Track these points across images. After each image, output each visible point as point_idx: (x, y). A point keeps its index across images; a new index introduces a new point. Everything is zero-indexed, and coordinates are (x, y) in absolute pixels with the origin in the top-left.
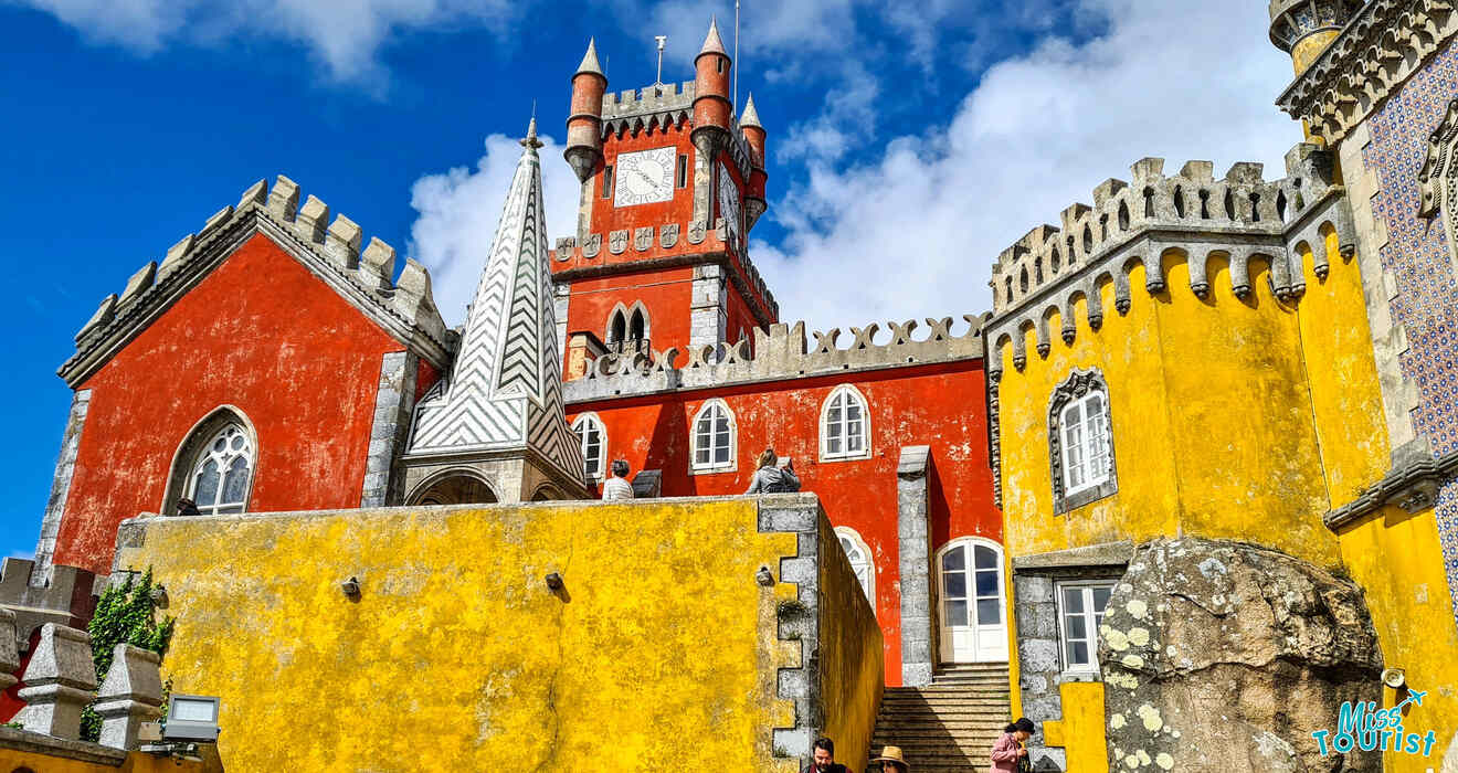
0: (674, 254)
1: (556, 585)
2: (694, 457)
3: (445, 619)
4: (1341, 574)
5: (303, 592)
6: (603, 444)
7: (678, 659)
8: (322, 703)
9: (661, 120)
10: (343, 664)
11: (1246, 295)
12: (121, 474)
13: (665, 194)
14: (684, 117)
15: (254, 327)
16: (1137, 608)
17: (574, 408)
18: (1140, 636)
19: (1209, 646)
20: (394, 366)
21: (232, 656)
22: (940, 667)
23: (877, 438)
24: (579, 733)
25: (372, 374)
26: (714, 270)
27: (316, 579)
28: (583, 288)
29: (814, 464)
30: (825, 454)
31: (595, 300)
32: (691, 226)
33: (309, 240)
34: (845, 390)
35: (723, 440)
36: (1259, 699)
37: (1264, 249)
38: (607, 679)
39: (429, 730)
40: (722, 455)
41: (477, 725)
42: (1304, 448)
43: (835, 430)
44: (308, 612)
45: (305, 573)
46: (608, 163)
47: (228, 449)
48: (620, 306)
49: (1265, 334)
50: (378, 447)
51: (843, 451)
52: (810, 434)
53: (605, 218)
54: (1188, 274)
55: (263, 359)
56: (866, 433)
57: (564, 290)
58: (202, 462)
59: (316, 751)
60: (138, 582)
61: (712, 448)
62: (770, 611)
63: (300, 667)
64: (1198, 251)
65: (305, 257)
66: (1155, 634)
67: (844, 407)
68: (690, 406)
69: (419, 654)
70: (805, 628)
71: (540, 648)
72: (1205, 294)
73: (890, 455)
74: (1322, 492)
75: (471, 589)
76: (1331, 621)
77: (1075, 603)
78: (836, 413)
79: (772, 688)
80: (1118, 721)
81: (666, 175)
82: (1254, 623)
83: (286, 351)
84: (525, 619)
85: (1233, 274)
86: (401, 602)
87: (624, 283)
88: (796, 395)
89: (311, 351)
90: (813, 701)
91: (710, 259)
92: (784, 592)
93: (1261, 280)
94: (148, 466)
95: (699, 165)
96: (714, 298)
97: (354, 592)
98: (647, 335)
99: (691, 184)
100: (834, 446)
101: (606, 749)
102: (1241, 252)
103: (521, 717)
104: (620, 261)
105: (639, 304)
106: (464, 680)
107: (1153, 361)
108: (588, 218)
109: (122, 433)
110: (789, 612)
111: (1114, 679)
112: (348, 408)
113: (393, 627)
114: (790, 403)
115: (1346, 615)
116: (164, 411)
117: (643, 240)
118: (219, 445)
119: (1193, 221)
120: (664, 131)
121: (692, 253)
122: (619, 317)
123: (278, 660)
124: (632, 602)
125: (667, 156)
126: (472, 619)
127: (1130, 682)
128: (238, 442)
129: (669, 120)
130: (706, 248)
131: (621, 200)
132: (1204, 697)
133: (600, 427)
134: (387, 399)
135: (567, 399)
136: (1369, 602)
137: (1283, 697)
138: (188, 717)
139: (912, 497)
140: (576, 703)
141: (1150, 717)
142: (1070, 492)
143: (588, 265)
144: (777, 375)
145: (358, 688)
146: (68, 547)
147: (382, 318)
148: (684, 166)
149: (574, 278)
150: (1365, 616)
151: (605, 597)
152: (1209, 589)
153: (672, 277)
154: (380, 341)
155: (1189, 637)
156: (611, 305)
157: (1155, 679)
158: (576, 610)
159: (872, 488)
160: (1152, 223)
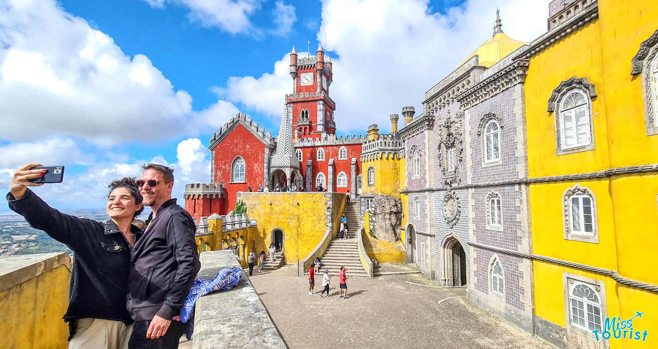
0: (313, 99)
1: (298, 204)
2: (318, 158)
3: (284, 208)
4: (400, 199)
5: (264, 204)
6: (302, 155)
7: (314, 214)
8: (268, 219)
9: (310, 66)
10: (271, 213)
11: (393, 159)
12: (222, 167)
13: (311, 84)
14: (314, 65)
15: (241, 142)
16: (373, 206)
17: (296, 148)
18: (373, 209)
19: (382, 210)
20: (267, 151)
21: (255, 212)
22: (357, 195)
23: (348, 156)
24: (302, 223)
25: (263, 152)
26: (322, 102)
27: (265, 202)
28: (295, 105)
29: (338, 160)
30: (340, 159)
31: (298, 107)
32: (317, 93)
33: (249, 126)
34: (343, 147)
35: (322, 155)
36: (387, 216)
37: (396, 152)
38: (305, 216)
39: (284, 223)
40: (322, 158)
41: (289, 222)
42: (398, 181)
43: (341, 154)
44: (265, 207)
45: (264, 201)
46: (299, 75)
47: (240, 163)
48: (303, 109)
49: (395, 164)
50: (266, 165)
51: (343, 159)
52: (337, 155)
53: (299, 89)
54: (385, 156)
55: (244, 148)
56: (346, 155)
57: (291, 105)
58: (236, 165)
59: (269, 225)
60: (241, 202)
61: (321, 157)
62: (326, 208)
63: (265, 214)
64: (387, 152)
65: (249, 129)
66: (375, 209)
67: (343, 150)
68: (317, 149)
69: (281, 213)
70: (330, 210)
71: (297, 212)
72: (387, 159)
73: (350, 160)
74: (400, 188)
75: (286, 204)
76: (397, 206)
77: (368, 201)
78: (341, 151)
79: (326, 218)
80: (370, 219)
81: (311, 79)
82: (387, 207)
83: (248, 147)
84: (294, 208)
85: (391, 156)
86: (277, 206)
87: (304, 104)
88: (335, 147)
89: (252, 147)
90: (331, 219)
91: (321, 100)
92: (328, 206)
93: (395, 156)
94: (227, 165)
95: (318, 77)
96: (322, 108)
97: (271, 204)
98: (309, 116)
99: (317, 82)
100: (341, 157)
101: (306, 225)
102: (393, 152)
103: (295, 221)
104: (302, 100)
105: (307, 109)
106: (287, 216)
107: (379, 169)
108: (295, 89)
109: (222, 159)
110: (328, 208)
111: (370, 214)
112: (260, 157)
113: (277, 209)
114: (334, 149)
115: (399, 205)
116: (228, 156)
117: (307, 95)
118: (239, 162)
119: (387, 147)
120: (310, 69)
121: (317, 99)
122: (303, 112)
123: (262, 213)
124: (308, 207)
125: (311, 74)
126: (287, 208)
127: (372, 214)
128: (241, 162)
129: (311, 66)
130: (319, 98)
131: (302, 85)
132: (380, 216)
133: (301, 152)
134: (266, 156)
135: (295, 146)
136: (402, 204)
137: (390, 216)
138: (253, 222)
139: (353, 167)
140: (302, 219)
141: (374, 219)
142: (370, 183)
143: (296, 100)
144: (331, 144)
145: (273, 217)
146: (216, 179)
147: (264, 142)
148: (315, 77)
149: (294, 103)
150: (401, 205)
151: (305, 206)
152: (382, 203)
153: (313, 104)
154: (263, 146)
155: (379, 209)
156: (301, 109)
157: (375, 214)
158: (301, 207)
159: (347, 165)
160: (381, 148)
